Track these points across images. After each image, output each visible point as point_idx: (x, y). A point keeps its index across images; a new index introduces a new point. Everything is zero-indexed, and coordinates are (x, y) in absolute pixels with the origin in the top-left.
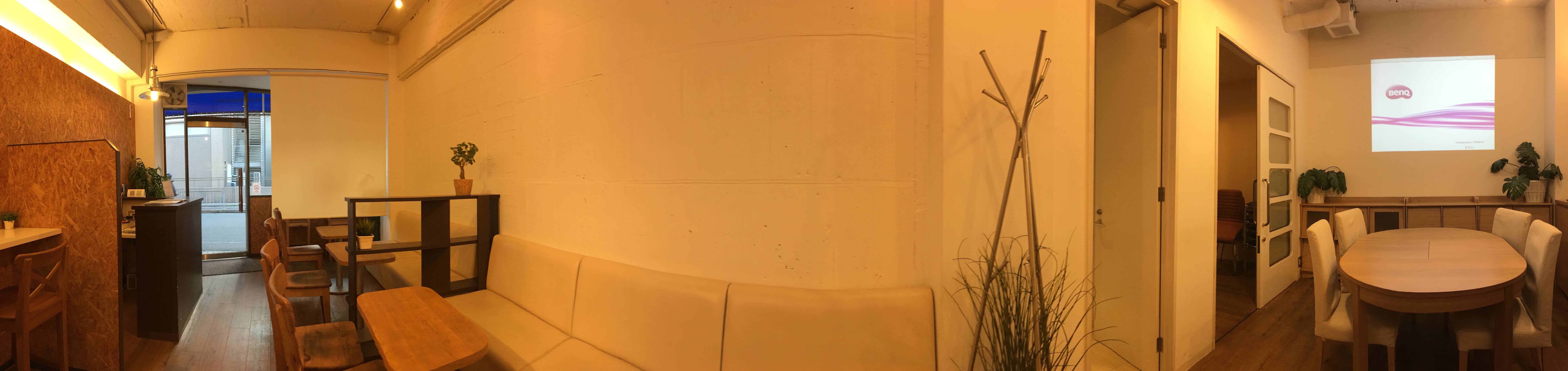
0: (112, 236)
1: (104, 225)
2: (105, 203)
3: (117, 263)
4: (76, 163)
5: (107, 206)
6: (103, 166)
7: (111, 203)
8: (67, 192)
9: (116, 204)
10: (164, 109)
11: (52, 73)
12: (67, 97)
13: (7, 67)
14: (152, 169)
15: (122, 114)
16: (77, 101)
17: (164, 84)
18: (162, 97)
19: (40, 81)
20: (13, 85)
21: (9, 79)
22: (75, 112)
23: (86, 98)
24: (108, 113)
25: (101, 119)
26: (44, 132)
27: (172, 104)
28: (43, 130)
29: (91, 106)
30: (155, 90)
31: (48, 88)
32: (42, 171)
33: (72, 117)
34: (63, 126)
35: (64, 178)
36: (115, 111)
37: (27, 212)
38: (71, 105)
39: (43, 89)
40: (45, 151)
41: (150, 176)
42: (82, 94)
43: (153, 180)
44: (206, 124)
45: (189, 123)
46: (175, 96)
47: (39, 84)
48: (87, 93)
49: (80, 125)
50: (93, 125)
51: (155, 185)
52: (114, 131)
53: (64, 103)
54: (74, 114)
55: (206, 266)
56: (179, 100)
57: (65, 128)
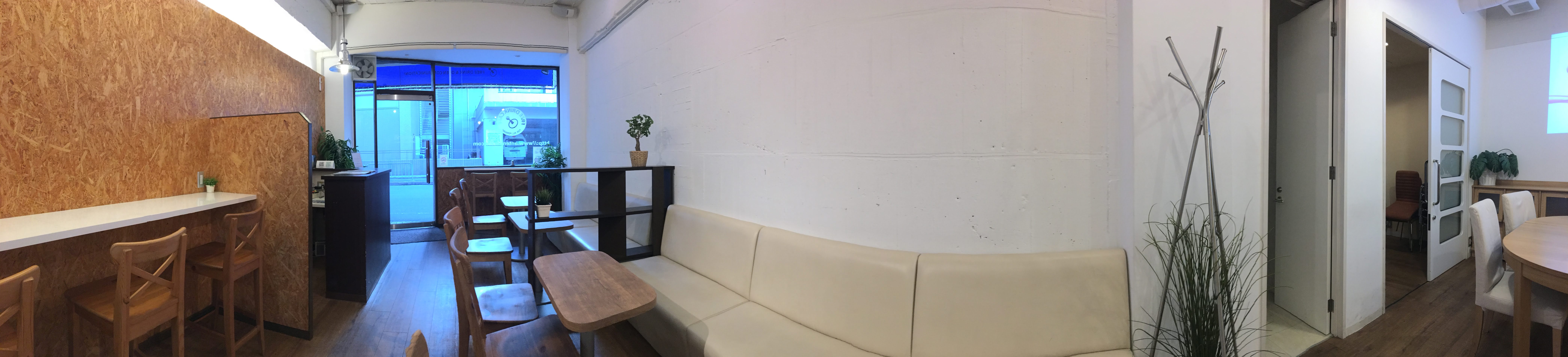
0: (304, 203)
1: (297, 192)
2: (298, 172)
3: (307, 228)
4: (271, 133)
5: (299, 175)
6: (296, 137)
7: (302, 172)
8: (262, 162)
9: (307, 173)
10: (354, 82)
11: (248, 48)
12: (261, 72)
13: (212, 45)
14: (342, 141)
15: (312, 86)
16: (269, 75)
17: (354, 56)
18: (352, 71)
19: (238, 57)
20: (216, 62)
21: (213, 56)
22: (267, 85)
23: (278, 71)
24: (298, 85)
25: (291, 91)
26: (239, 105)
27: (362, 76)
28: (238, 103)
29: (282, 79)
30: (345, 64)
31: (244, 63)
32: (240, 142)
33: (265, 91)
34: (256, 99)
35: (260, 148)
36: (306, 84)
37: (226, 178)
38: (264, 78)
39: (240, 64)
40: (243, 123)
41: (340, 148)
42: (274, 68)
43: (343, 152)
44: (394, 97)
45: (378, 96)
46: (365, 68)
47: (237, 59)
48: (279, 66)
49: (271, 98)
50: (284, 97)
51: (345, 157)
52: (304, 104)
53: (257, 77)
54: (267, 87)
55: (394, 235)
56: (368, 73)
57: (258, 101)
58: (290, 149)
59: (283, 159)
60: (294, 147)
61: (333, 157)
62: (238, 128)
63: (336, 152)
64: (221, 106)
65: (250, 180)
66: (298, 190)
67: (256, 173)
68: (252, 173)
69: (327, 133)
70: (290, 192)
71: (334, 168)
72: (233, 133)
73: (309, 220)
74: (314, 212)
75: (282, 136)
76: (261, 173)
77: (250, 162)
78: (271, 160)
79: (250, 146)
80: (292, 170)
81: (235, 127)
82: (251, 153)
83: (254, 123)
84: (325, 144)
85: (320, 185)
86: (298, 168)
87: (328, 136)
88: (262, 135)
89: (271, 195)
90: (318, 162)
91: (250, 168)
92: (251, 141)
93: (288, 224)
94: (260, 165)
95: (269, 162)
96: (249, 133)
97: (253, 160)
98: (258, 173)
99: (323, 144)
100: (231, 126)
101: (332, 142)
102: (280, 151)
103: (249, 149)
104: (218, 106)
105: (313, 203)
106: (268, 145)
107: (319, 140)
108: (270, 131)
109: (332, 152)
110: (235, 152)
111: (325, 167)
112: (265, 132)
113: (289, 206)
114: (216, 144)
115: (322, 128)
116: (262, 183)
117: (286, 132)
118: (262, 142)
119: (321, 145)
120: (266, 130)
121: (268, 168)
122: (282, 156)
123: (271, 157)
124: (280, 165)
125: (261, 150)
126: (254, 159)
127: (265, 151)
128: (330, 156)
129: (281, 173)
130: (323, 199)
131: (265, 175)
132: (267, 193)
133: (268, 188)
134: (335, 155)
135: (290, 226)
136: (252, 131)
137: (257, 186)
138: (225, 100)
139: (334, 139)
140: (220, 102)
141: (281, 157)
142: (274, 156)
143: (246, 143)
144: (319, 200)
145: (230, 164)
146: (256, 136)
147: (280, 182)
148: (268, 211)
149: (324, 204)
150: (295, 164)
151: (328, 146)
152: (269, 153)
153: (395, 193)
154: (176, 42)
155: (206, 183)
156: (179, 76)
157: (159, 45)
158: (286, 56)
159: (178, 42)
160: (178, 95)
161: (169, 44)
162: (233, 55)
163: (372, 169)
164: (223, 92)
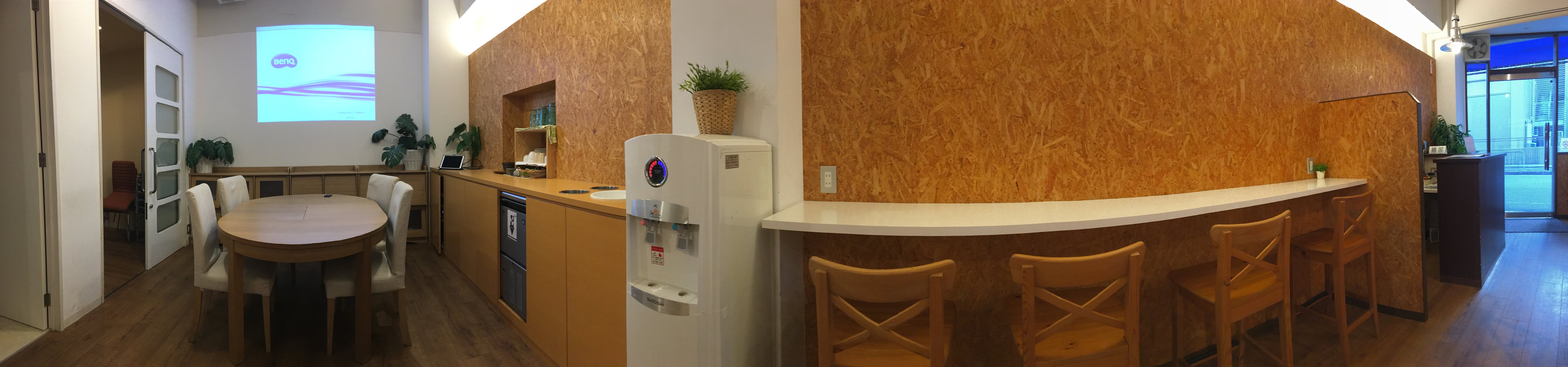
0: (1415, 185)
2: (1408, 154)
3: (1419, 210)
4: (1380, 115)
5: (1409, 157)
6: (1405, 117)
7: (1412, 154)
8: (1372, 145)
9: (1417, 155)
10: (1466, 63)
11: (1356, 29)
12: (1369, 53)
13: (1319, 26)
14: (1454, 126)
15: (1423, 69)
16: (1378, 57)
17: (1466, 36)
18: (1464, 49)
19: (1345, 39)
20: (1323, 43)
21: (1320, 38)
22: (1377, 68)
23: (1387, 53)
24: (1408, 69)
25: (1402, 75)
26: (1348, 89)
27: (1474, 57)
28: (1347, 87)
29: (1392, 62)
30: (1457, 41)
31: (1352, 45)
32: (1349, 125)
33: (1374, 73)
34: (1365, 82)
35: (1369, 131)
36: (1416, 67)
37: (1336, 164)
38: (1372, 60)
39: (1347, 46)
40: (1351, 106)
41: (1452, 133)
42: (1383, 49)
43: (1455, 137)
44: (1506, 77)
45: (1492, 77)
46: (1477, 48)
47: (1344, 41)
48: (1388, 48)
49: (1381, 81)
50: (1394, 81)
51: (1457, 142)
52: (1415, 88)
53: (1366, 58)
54: (1376, 70)
55: (1509, 223)
56: (1481, 53)
57: (1367, 84)
58: (1399, 131)
59: (1392, 141)
60: (1404, 129)
61: (1446, 142)
62: (1346, 112)
63: (1448, 137)
64: (1330, 90)
65: (1360, 164)
66: (1408, 173)
67: (1366, 157)
68: (1362, 157)
69: (1439, 118)
70: (1400, 175)
71: (1446, 153)
72: (1342, 117)
73: (1421, 203)
74: (1427, 198)
75: (1391, 118)
76: (1371, 157)
77: (1360, 147)
78: (1380, 142)
79: (1358, 129)
80: (1401, 152)
81: (1343, 110)
82: (1360, 136)
83: (1362, 105)
84: (1437, 129)
85: (1433, 172)
86: (1408, 150)
87: (1440, 121)
88: (1370, 117)
89: (1381, 179)
90: (1431, 148)
91: (1359, 151)
92: (1359, 125)
93: (1399, 207)
94: (1369, 149)
95: (1378, 145)
96: (1357, 117)
97: (1362, 144)
98: (1368, 157)
99: (1435, 129)
100: (1339, 109)
101: (1444, 127)
102: (1389, 133)
103: (1358, 133)
104: (1327, 90)
105: (1425, 189)
106: (1377, 127)
107: (1431, 126)
108: (1378, 113)
109: (1444, 138)
110: (1344, 137)
111: (1437, 152)
112: (1374, 114)
113: (1399, 189)
114: (1326, 129)
115: (1434, 113)
116: (1372, 167)
117: (1395, 113)
118: (1370, 124)
119: (1433, 131)
120: (1374, 112)
121: (1378, 151)
122: (1391, 138)
123: (1380, 140)
124: (1389, 148)
125: (1369, 133)
126: (1364, 143)
127: (1373, 133)
128: (1442, 141)
129: (1390, 156)
130: (1436, 185)
131: (1375, 159)
132: (1377, 177)
133: (1378, 172)
134: (1447, 140)
135: (1402, 209)
136: (1361, 114)
137: (1367, 170)
138: (1333, 84)
139: (1446, 124)
140: (1329, 86)
141: (1390, 140)
142: (1383, 139)
143: (1355, 126)
144: (1430, 186)
145: (1339, 149)
146: (1364, 118)
147: (1390, 165)
148: (1379, 194)
149: (1437, 189)
150: (1405, 146)
151: (1440, 131)
152: (1378, 136)
153: (1510, 182)
154: (1281, 23)
155: (1316, 169)
156: (1286, 58)
157: (1264, 26)
158: (1396, 37)
159: (1283, 23)
160: (1284, 79)
161: (1274, 25)
162: (1340, 38)
163: (1485, 153)
164: (1332, 76)
